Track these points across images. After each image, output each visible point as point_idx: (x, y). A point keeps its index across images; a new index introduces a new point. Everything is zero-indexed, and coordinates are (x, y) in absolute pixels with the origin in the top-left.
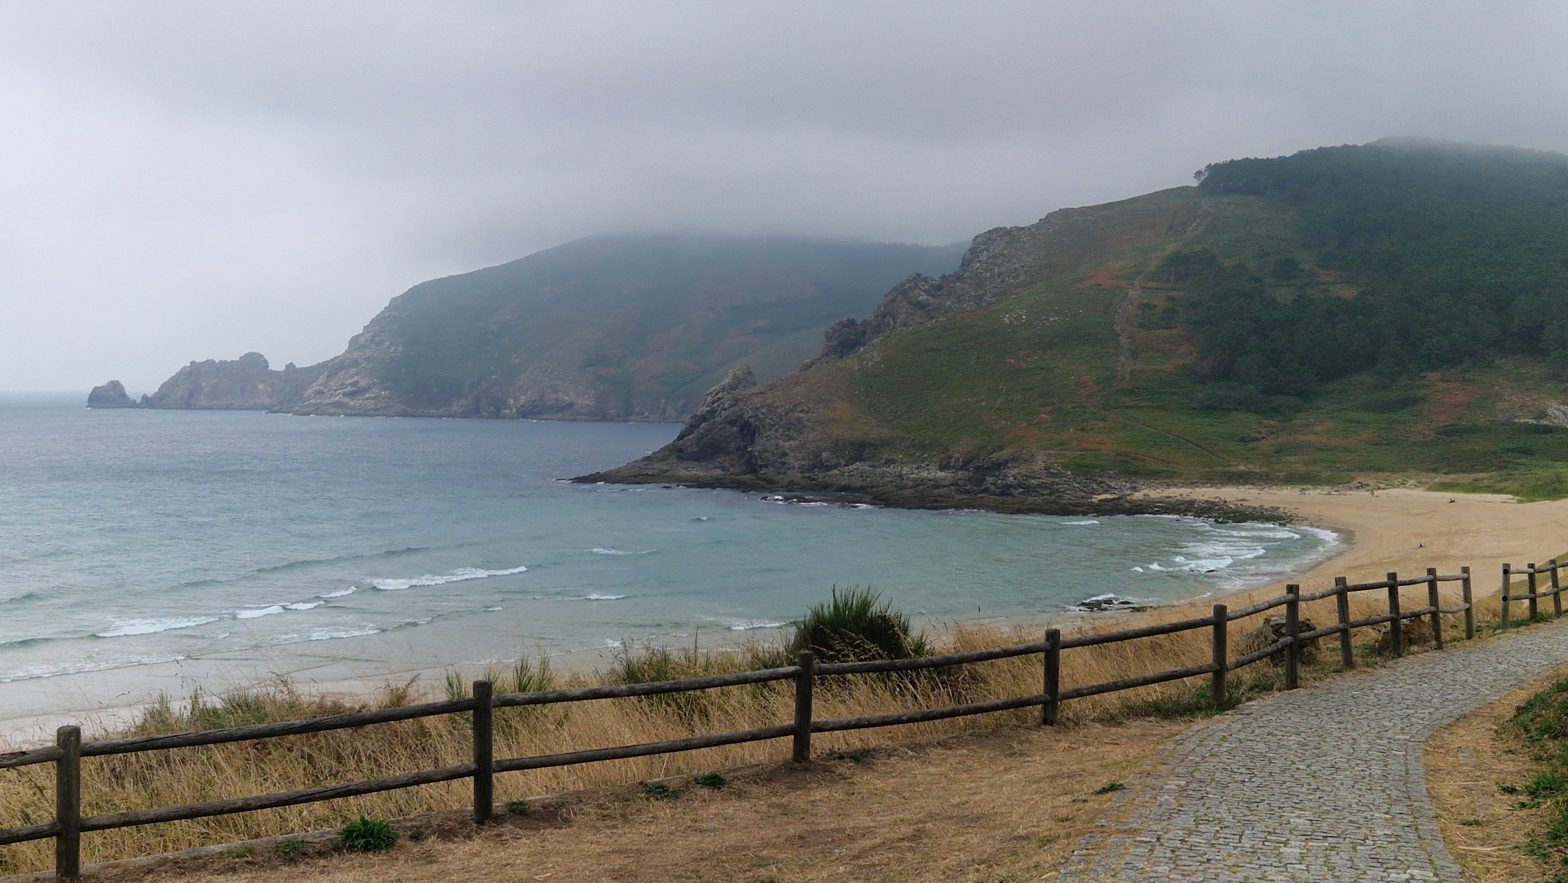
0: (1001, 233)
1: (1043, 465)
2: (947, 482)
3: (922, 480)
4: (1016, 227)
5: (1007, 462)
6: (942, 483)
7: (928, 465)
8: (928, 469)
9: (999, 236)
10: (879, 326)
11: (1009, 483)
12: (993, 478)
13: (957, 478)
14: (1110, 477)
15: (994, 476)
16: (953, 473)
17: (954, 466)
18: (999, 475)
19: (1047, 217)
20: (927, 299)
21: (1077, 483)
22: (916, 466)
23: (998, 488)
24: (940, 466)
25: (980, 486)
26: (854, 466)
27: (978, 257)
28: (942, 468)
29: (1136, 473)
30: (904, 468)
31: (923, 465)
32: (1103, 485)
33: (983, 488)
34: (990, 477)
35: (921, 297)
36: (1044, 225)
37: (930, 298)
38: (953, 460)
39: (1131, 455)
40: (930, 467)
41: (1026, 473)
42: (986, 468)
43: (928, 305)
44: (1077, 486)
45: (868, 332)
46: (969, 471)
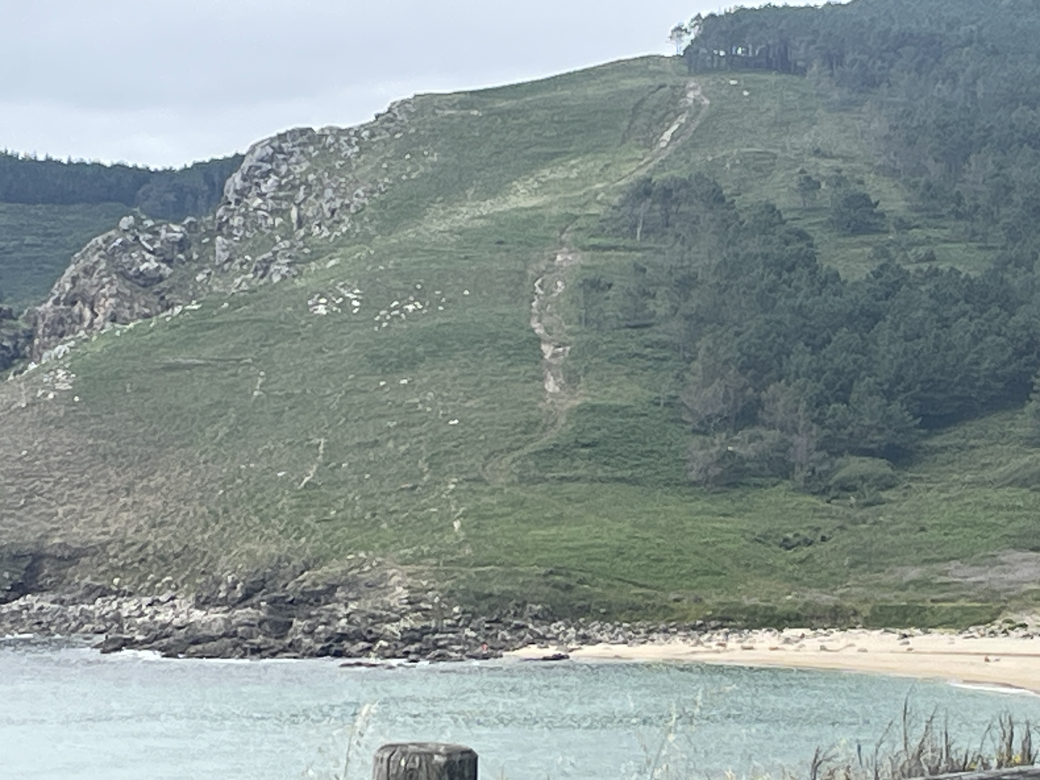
0: (304, 139)
1: (405, 594)
2: (214, 631)
3: (164, 626)
4: (331, 129)
5: (332, 589)
6: (205, 632)
7: (173, 598)
8: (174, 606)
9: (299, 145)
10: (61, 321)
11: (339, 631)
12: (309, 622)
13: (234, 622)
14: (536, 617)
15: (309, 617)
16: (225, 612)
17: (226, 598)
18: (320, 615)
19: (390, 111)
20: (159, 268)
21: (472, 630)
22: (148, 600)
23: (317, 642)
24: (197, 598)
25: (282, 637)
26: (21, 602)
27: (258, 185)
28: (201, 604)
29: (585, 611)
30: (125, 605)
31: (163, 598)
32: (522, 633)
33: (288, 641)
34: (299, 619)
35: (146, 265)
36: (386, 125)
37: (163, 266)
38: (223, 587)
39: (574, 573)
40: (176, 602)
41: (373, 611)
42: (291, 602)
43: (161, 279)
44: (473, 634)
45: (40, 332)
46: (260, 608)
